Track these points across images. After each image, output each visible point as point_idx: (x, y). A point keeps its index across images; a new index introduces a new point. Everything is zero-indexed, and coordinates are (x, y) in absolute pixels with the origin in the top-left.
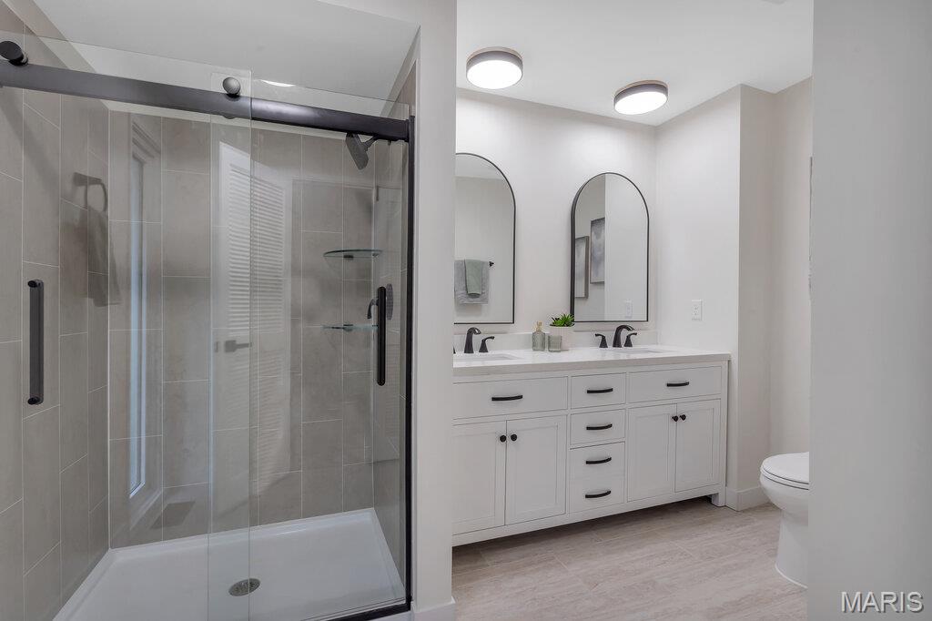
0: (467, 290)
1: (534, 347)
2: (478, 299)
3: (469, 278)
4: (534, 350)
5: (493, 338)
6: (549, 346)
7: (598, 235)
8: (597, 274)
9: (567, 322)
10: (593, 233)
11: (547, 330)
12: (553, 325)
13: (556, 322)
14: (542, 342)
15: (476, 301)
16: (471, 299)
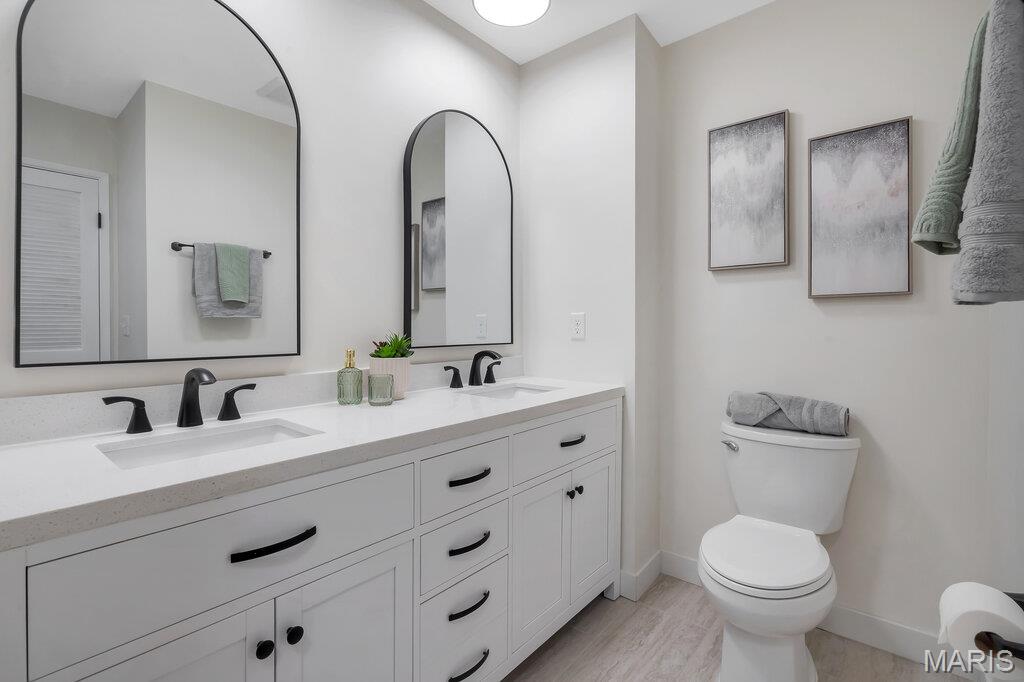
0: (219, 295)
1: (342, 397)
2: (244, 311)
3: (225, 275)
4: (342, 403)
5: (252, 387)
6: (370, 395)
7: (432, 224)
8: (431, 276)
9: (400, 349)
10: (425, 220)
11: (365, 364)
12: (377, 355)
13: (381, 351)
14: (356, 388)
15: (238, 313)
16: (228, 311)
